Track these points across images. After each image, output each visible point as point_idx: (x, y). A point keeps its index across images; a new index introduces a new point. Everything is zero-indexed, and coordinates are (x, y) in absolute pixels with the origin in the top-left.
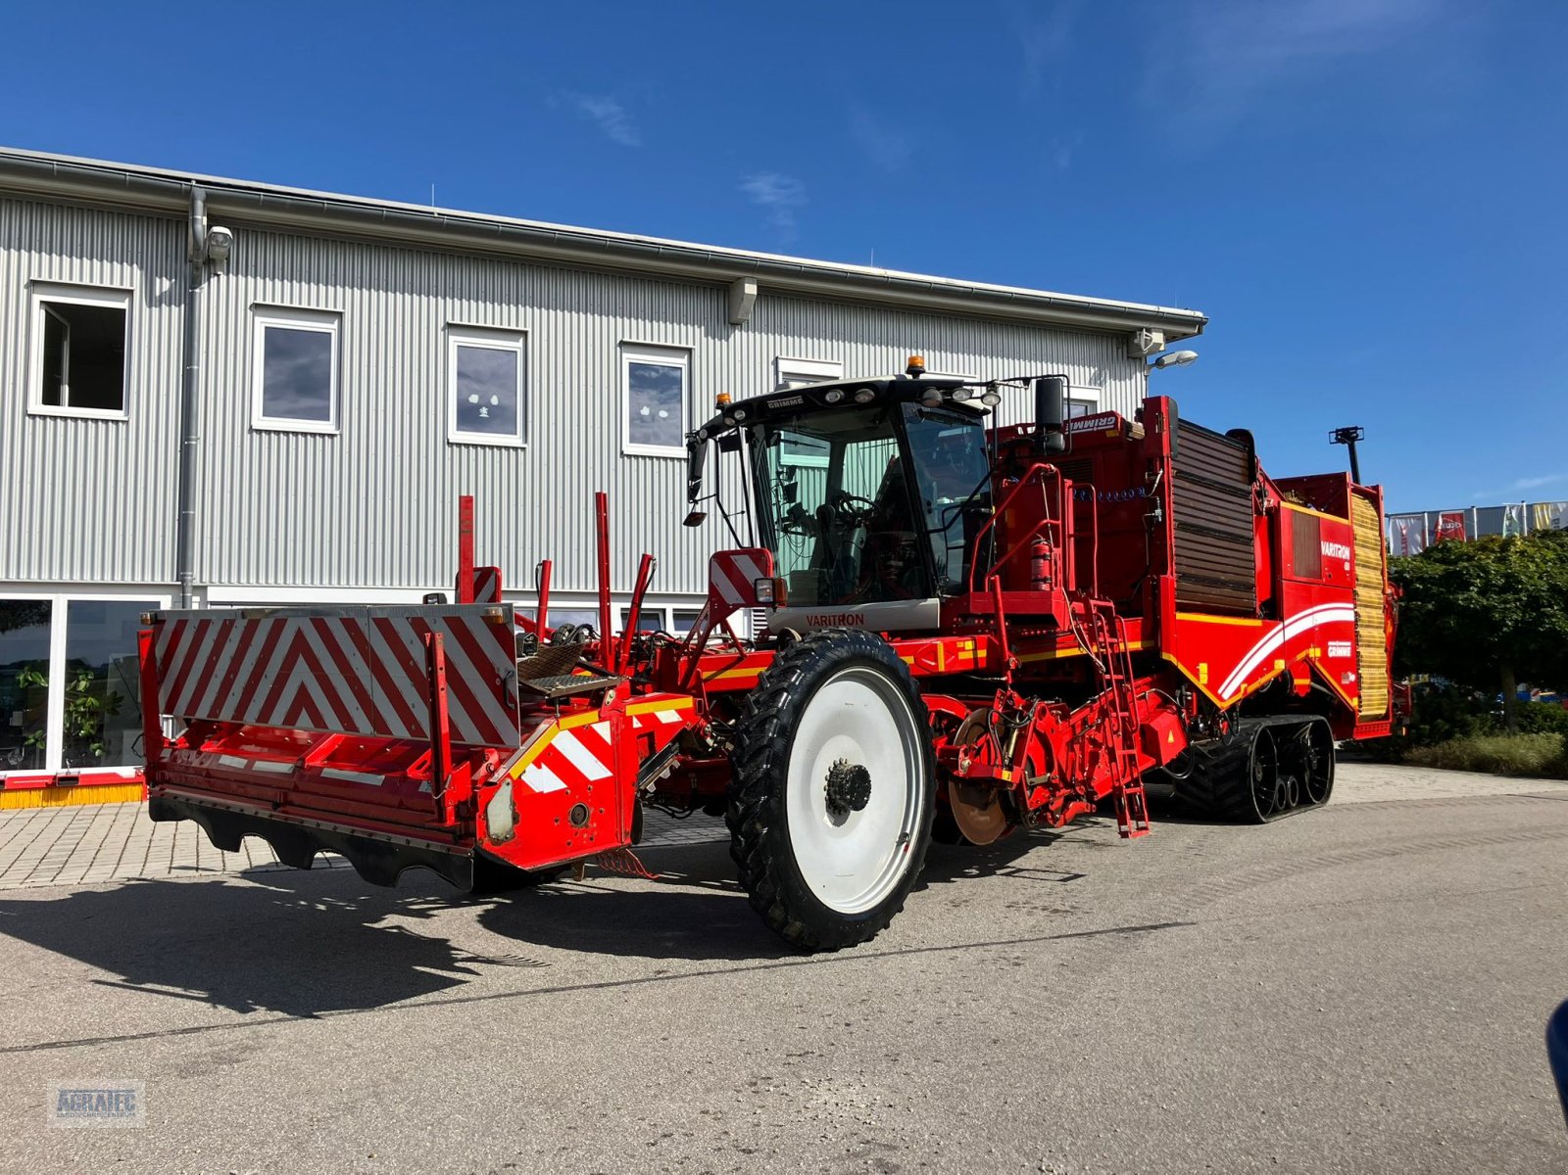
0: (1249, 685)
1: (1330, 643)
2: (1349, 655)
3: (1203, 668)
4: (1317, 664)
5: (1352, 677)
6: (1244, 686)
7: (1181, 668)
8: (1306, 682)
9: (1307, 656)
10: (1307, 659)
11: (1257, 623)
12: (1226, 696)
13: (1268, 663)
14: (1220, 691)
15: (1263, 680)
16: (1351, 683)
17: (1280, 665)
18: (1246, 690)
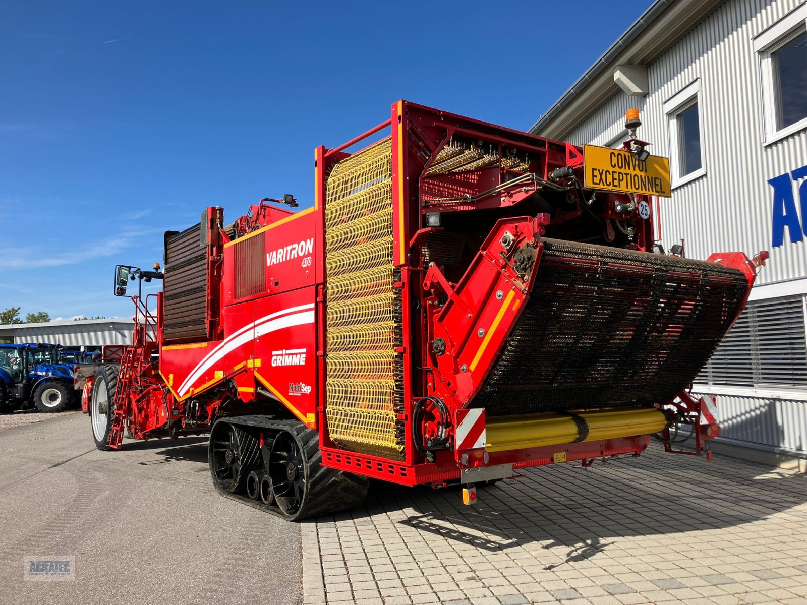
0: (195, 388)
1: (274, 353)
2: (303, 363)
3: (171, 376)
4: (257, 374)
5: (307, 389)
6: (191, 389)
7: (163, 376)
8: (251, 390)
9: (245, 366)
10: (245, 370)
11: (204, 345)
12: (181, 394)
13: (209, 374)
14: (178, 391)
15: (205, 386)
16: (304, 395)
17: (219, 375)
18: (193, 391)
